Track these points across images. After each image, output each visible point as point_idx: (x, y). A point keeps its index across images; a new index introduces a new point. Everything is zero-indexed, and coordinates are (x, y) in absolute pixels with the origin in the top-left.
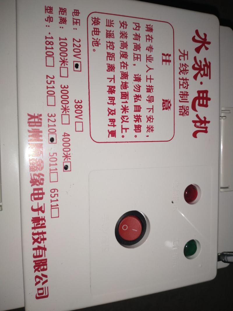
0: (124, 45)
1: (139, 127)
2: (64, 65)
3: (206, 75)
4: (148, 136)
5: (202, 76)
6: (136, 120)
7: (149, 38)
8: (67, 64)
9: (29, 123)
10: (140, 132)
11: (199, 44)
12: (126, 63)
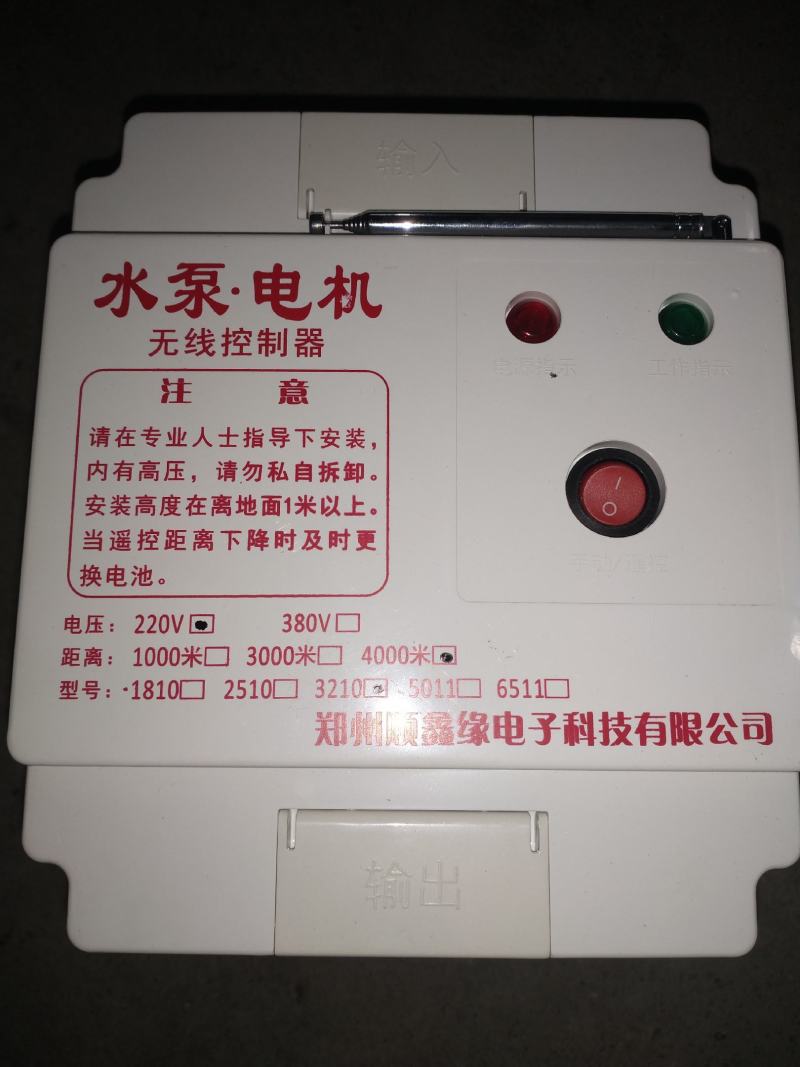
0: (146, 503)
1: (351, 470)
2: (200, 655)
3: (214, 275)
4: (374, 445)
5: (217, 290)
6: (331, 477)
7: (125, 438)
8: (198, 649)
9: (337, 743)
10: (362, 465)
11: (134, 297)
12: (190, 502)
